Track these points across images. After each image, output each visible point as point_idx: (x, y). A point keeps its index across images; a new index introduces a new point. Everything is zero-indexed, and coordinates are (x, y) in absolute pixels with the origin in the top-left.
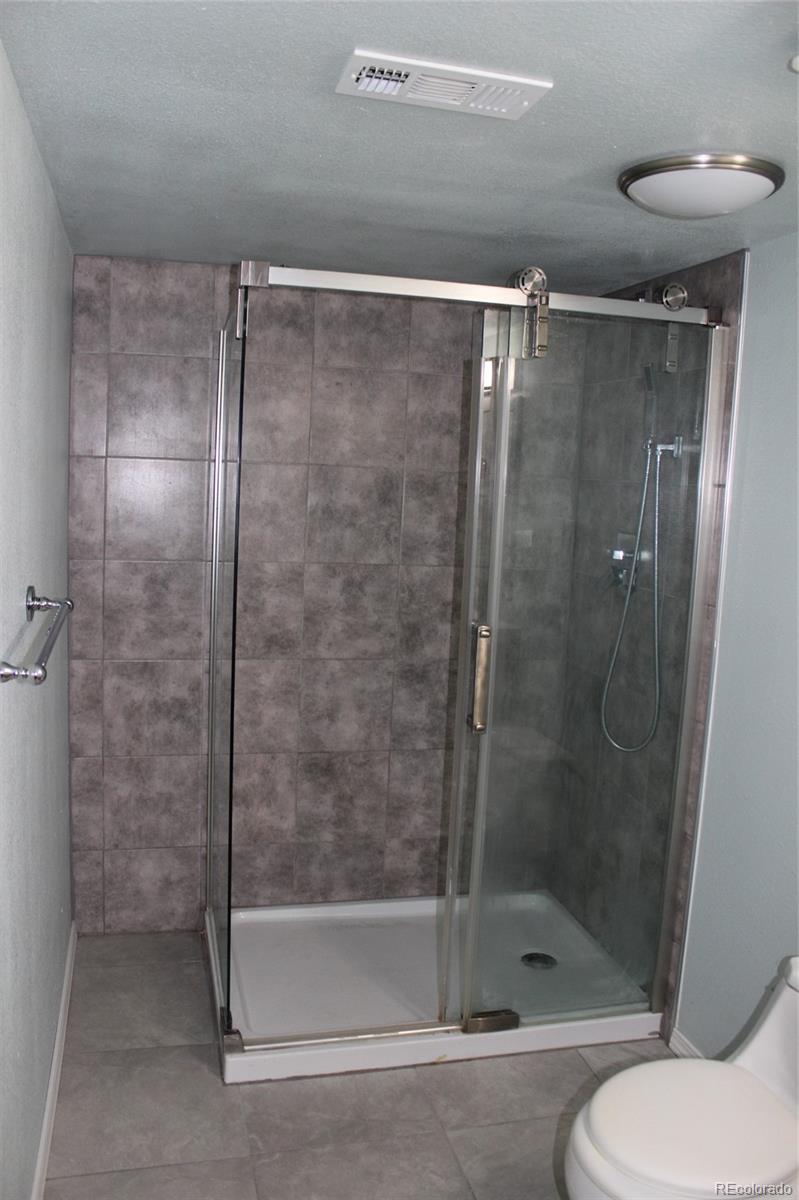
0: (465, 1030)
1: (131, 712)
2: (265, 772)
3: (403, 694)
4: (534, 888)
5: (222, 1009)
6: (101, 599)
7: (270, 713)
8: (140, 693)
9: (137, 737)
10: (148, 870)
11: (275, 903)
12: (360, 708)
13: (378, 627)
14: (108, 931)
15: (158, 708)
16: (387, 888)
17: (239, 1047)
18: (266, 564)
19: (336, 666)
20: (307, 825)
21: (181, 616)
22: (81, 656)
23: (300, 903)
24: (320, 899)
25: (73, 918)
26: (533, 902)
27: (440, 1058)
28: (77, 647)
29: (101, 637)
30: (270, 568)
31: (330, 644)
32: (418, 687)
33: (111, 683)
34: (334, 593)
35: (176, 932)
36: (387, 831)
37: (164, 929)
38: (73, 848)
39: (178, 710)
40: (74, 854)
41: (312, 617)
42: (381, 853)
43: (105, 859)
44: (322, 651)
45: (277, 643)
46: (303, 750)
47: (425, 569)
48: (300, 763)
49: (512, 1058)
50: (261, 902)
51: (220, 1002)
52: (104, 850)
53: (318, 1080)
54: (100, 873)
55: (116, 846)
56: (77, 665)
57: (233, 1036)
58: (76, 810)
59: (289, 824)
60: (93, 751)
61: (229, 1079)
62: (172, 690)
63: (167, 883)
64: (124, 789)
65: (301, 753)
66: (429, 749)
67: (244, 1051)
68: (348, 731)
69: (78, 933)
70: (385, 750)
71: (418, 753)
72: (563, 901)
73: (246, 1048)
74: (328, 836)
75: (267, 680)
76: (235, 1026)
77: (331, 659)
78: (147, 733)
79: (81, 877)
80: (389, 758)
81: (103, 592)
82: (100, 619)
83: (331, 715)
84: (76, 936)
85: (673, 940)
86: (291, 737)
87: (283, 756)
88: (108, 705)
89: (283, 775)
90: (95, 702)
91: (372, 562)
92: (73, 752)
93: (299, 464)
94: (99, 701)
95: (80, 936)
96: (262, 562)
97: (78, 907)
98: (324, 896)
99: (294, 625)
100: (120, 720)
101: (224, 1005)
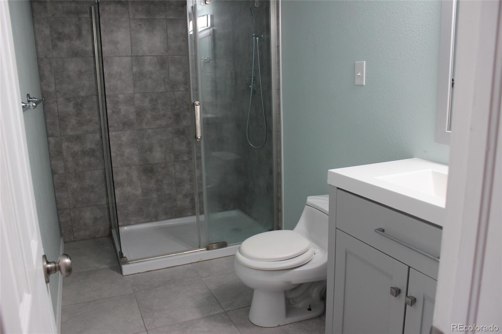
0: (208, 249)
1: (74, 155)
2: (128, 174)
3: (176, 140)
4: (234, 209)
5: (119, 252)
6: (57, 113)
7: (127, 151)
8: (77, 148)
9: (77, 164)
10: (88, 215)
11: (137, 223)
12: (161, 146)
13: (164, 115)
14: (75, 240)
15: (85, 153)
16: (179, 213)
17: (126, 262)
18: (119, 95)
19: (150, 131)
20: (146, 192)
21: (89, 117)
22: (52, 136)
23: (147, 222)
24: (155, 220)
25: (61, 237)
26: (234, 213)
27: (200, 260)
28: (50, 132)
29: (59, 128)
30: (121, 97)
31: (147, 123)
32: (182, 137)
33: (65, 145)
34: (146, 104)
35: (101, 237)
36: (176, 192)
37: (97, 237)
38: (58, 209)
39: (91, 153)
40: (59, 212)
41: (140, 113)
42: (175, 200)
43: (71, 212)
44: (144, 126)
45: (126, 124)
46: (141, 164)
47: (180, 93)
48: (141, 169)
49: (226, 258)
50: (132, 223)
51: (118, 250)
52: (70, 209)
53: (157, 271)
54: (70, 218)
55: (74, 207)
56: (51, 139)
57: (124, 259)
58: (57, 195)
59: (139, 192)
60: (61, 171)
61: (124, 273)
62: (89, 145)
63: (96, 219)
64: (75, 185)
65: (141, 165)
66: (189, 160)
67: (129, 264)
68: (157, 155)
69: (64, 242)
70: (173, 162)
71: (184, 162)
72: (244, 211)
73: (129, 263)
74: (154, 196)
75: (124, 139)
76: (124, 255)
77: (148, 129)
78: (81, 162)
79: (63, 220)
80: (174, 164)
81: (58, 110)
82: (58, 121)
83: (151, 150)
84: (63, 243)
85: (279, 211)
86: (136, 159)
87: (133, 167)
88: (65, 153)
89: (135, 174)
90: (60, 153)
91: (160, 91)
92: (53, 173)
93: (128, 56)
94: (61, 152)
95: (65, 242)
96: (118, 94)
97: (63, 232)
98: (156, 218)
99: (132, 117)
100: (70, 159)
101: (120, 251)
